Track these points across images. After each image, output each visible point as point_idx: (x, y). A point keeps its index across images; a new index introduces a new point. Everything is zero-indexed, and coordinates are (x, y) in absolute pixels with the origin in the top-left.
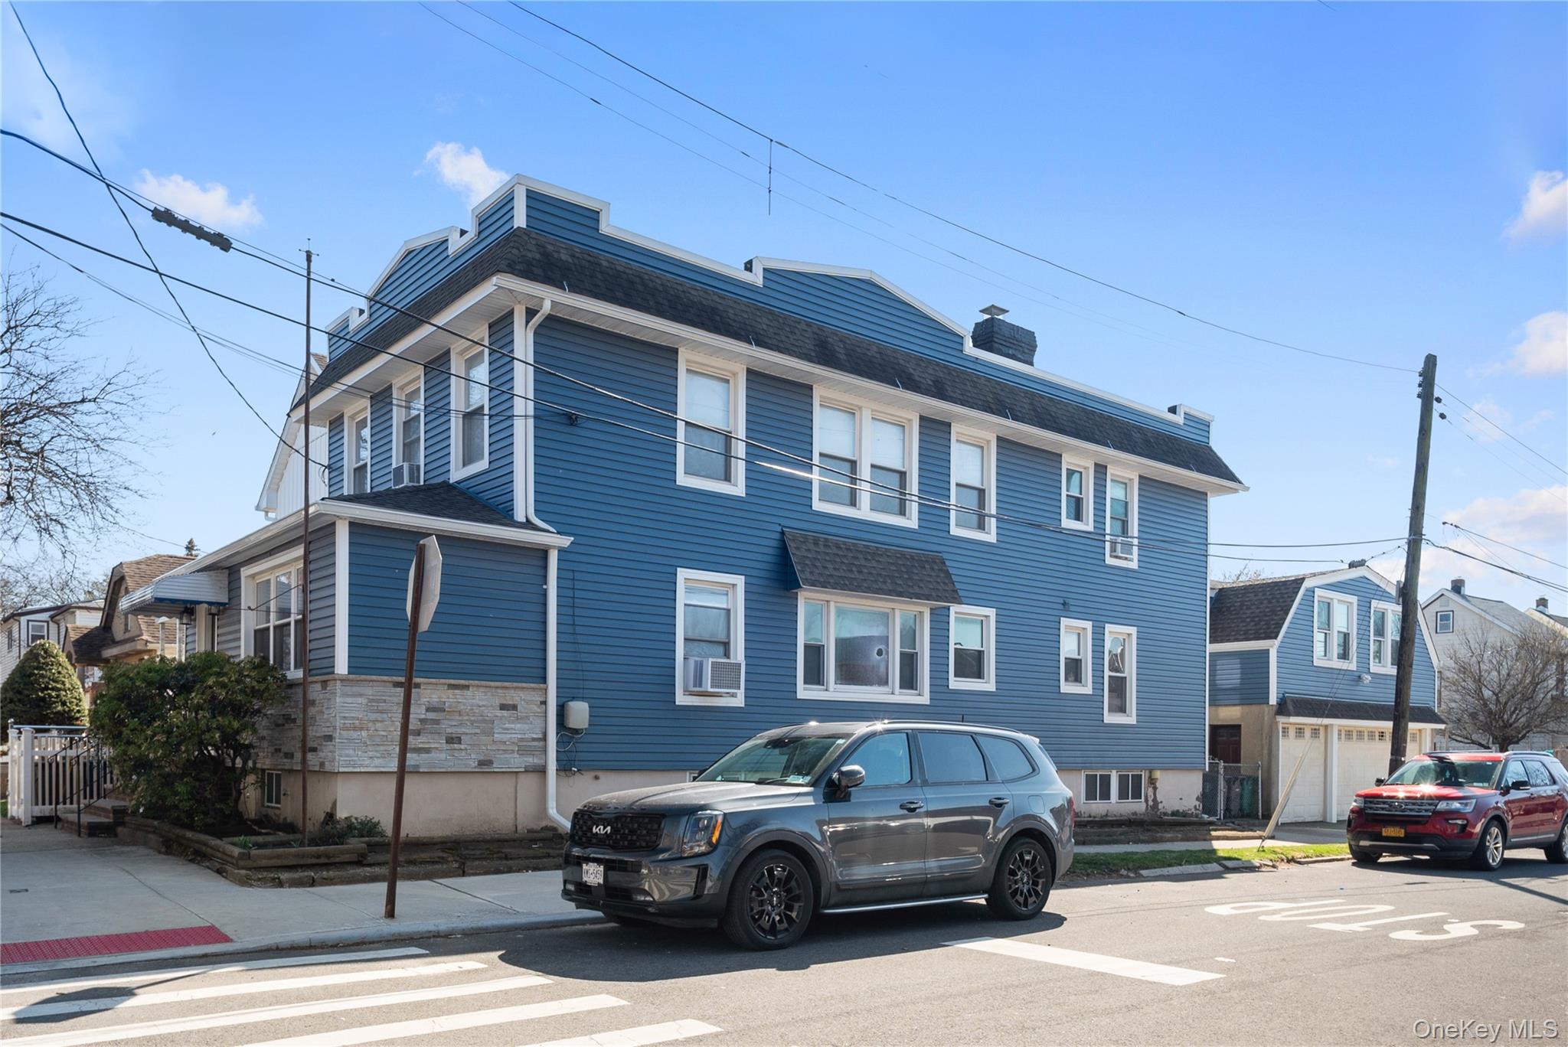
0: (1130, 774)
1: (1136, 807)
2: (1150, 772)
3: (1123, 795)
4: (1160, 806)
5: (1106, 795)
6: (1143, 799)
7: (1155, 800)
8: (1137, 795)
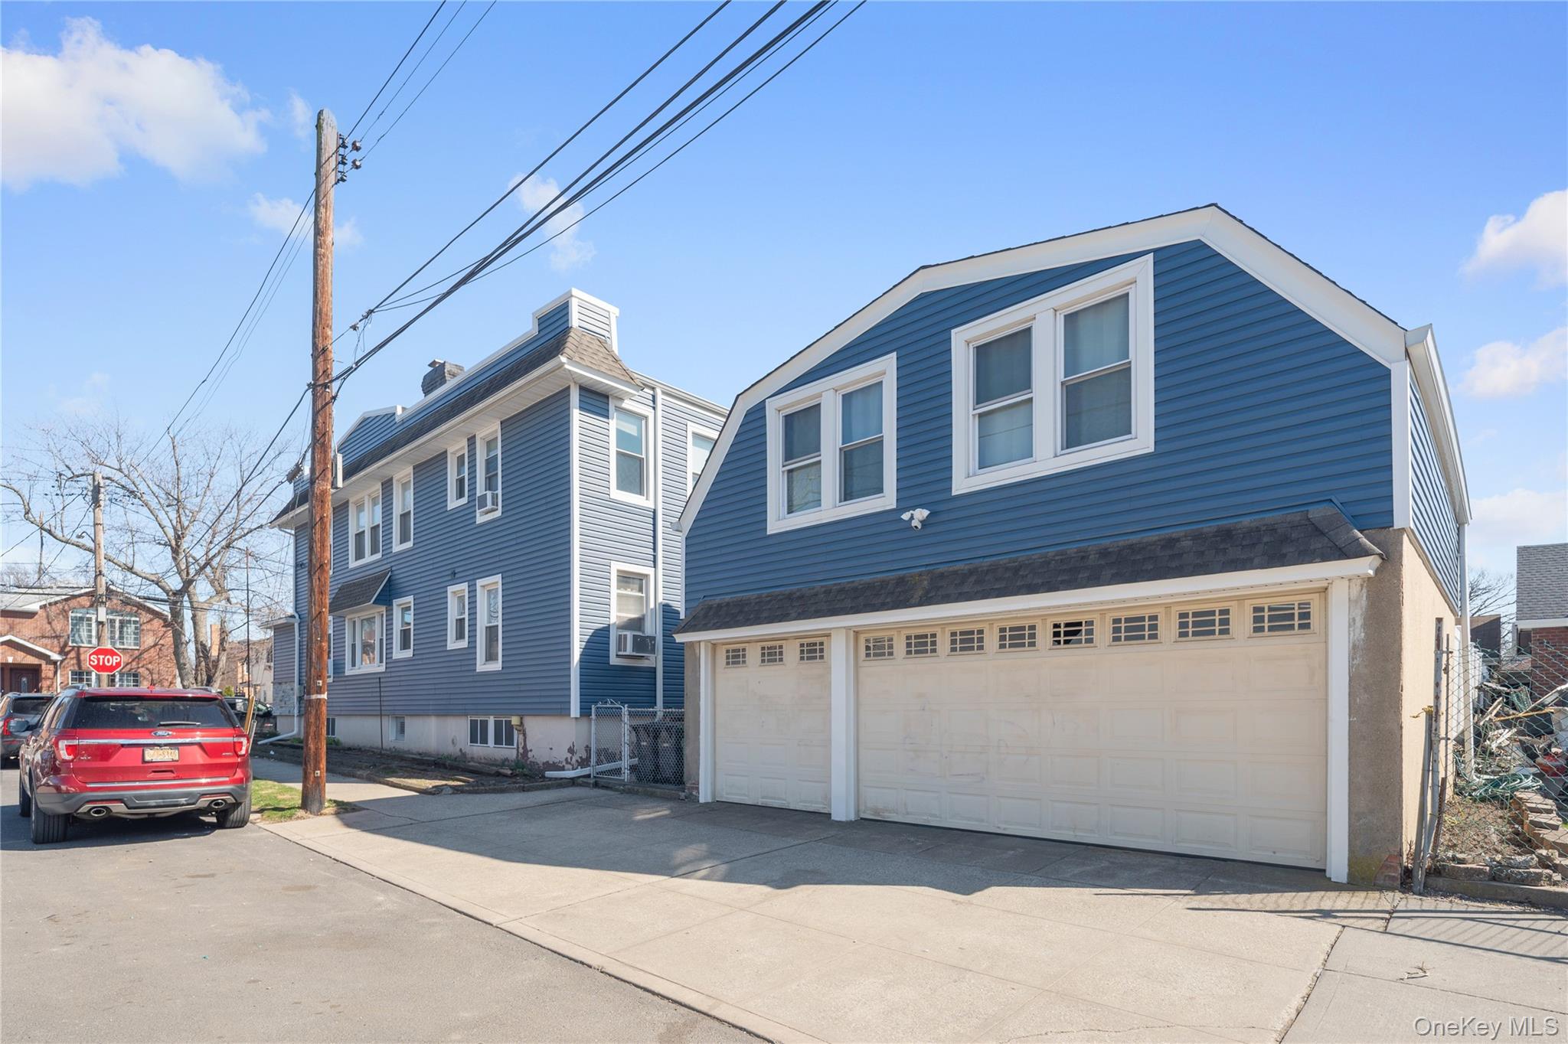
0: (504, 719)
1: (509, 753)
2: (521, 718)
3: (498, 741)
4: (530, 755)
5: (484, 741)
6: (515, 746)
7: (525, 747)
8: (510, 742)
